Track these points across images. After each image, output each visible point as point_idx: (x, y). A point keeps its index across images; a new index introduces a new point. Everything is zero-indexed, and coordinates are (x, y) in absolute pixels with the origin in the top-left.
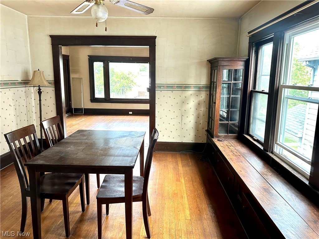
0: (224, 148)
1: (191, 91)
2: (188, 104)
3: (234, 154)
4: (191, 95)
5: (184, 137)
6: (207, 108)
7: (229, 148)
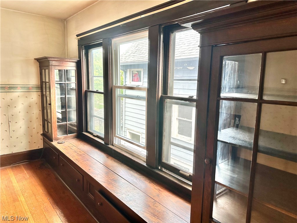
0: (66, 149)
1: (18, 92)
2: (15, 107)
3: (78, 154)
4: (19, 97)
5: (15, 146)
6: (40, 110)
7: (71, 149)
